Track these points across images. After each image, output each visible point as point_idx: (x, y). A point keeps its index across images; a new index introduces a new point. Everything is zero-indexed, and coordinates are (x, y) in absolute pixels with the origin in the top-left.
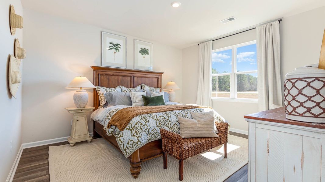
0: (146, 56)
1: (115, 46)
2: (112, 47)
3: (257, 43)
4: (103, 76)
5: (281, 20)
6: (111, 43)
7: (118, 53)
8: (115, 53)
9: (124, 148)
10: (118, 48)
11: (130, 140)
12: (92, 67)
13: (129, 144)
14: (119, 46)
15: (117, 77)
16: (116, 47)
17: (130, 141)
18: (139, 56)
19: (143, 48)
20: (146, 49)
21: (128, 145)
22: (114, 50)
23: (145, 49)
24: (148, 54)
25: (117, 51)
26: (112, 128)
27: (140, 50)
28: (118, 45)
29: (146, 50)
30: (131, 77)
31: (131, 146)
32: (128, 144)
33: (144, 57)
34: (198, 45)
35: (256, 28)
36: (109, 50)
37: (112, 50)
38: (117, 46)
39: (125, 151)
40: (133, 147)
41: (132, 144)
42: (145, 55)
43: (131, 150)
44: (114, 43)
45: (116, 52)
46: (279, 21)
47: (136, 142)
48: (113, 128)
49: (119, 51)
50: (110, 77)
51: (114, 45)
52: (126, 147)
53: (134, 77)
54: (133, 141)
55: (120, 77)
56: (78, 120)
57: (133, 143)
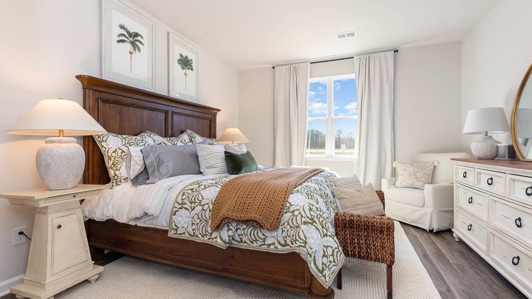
0: (189, 72)
1: (130, 37)
2: (124, 38)
3: (355, 77)
4: (108, 105)
5: (397, 51)
6: (122, 27)
7: (136, 54)
8: (131, 53)
9: (317, 268)
10: (138, 43)
11: (324, 246)
12: (78, 77)
13: (327, 257)
14: (139, 38)
15: (139, 111)
16: (133, 39)
17: (325, 249)
18: (177, 69)
19: (184, 56)
20: (189, 58)
21: (325, 258)
22: (128, 46)
23: (186, 57)
24: (192, 70)
25: (135, 49)
26: (231, 230)
27: (180, 58)
28: (136, 35)
29: (188, 61)
30: (166, 113)
31: (331, 259)
32: (324, 256)
33: (186, 74)
34: (274, 68)
35: (353, 57)
36: (119, 42)
37: (125, 44)
38: (136, 38)
39: (322, 273)
40: (336, 261)
41: (333, 255)
42: (187, 70)
43: (333, 269)
44: (129, 29)
45: (132, 51)
46: (395, 51)
47: (336, 248)
48: (231, 227)
49: (139, 51)
50: (125, 109)
51: (130, 35)
52: (323, 264)
53: (173, 113)
54: (332, 248)
55: (146, 112)
56: (60, 227)
57: (333, 251)
